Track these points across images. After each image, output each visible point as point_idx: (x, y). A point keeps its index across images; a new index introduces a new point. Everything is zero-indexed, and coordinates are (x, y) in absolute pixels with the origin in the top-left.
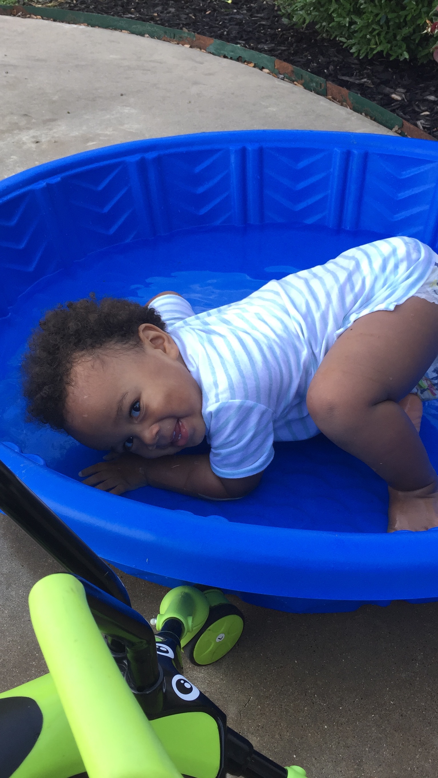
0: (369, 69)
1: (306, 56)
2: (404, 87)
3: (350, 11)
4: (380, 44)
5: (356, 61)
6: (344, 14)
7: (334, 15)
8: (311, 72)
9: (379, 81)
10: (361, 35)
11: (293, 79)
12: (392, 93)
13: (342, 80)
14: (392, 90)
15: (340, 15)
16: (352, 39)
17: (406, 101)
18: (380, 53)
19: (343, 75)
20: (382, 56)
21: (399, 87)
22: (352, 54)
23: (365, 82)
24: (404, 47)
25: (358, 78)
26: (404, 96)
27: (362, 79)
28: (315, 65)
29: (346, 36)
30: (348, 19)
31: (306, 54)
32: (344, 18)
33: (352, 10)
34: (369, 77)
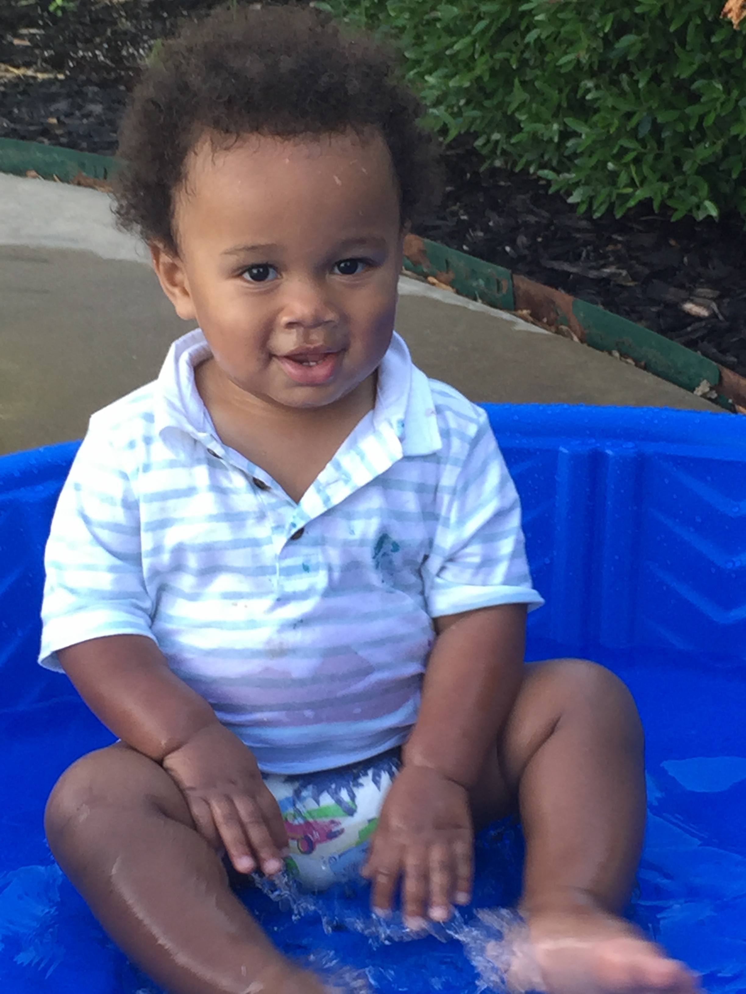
0: (617, 242)
1: (454, 214)
2: (713, 283)
3: (559, 106)
4: (642, 183)
5: (584, 224)
6: (547, 115)
7: (522, 117)
8: (473, 253)
9: (647, 271)
10: (593, 161)
11: (425, 270)
12: (685, 301)
13: (553, 270)
14: (683, 294)
15: (536, 118)
16: (568, 171)
17: (721, 317)
18: (646, 204)
19: (556, 258)
20: (652, 212)
21: (702, 285)
22: (575, 207)
23: (614, 274)
24: (704, 189)
25: (593, 264)
26: (714, 306)
27: (604, 266)
28: (480, 234)
29: (554, 163)
30: (555, 126)
31: (455, 208)
32: (547, 123)
33: (565, 105)
34: (620, 261)
